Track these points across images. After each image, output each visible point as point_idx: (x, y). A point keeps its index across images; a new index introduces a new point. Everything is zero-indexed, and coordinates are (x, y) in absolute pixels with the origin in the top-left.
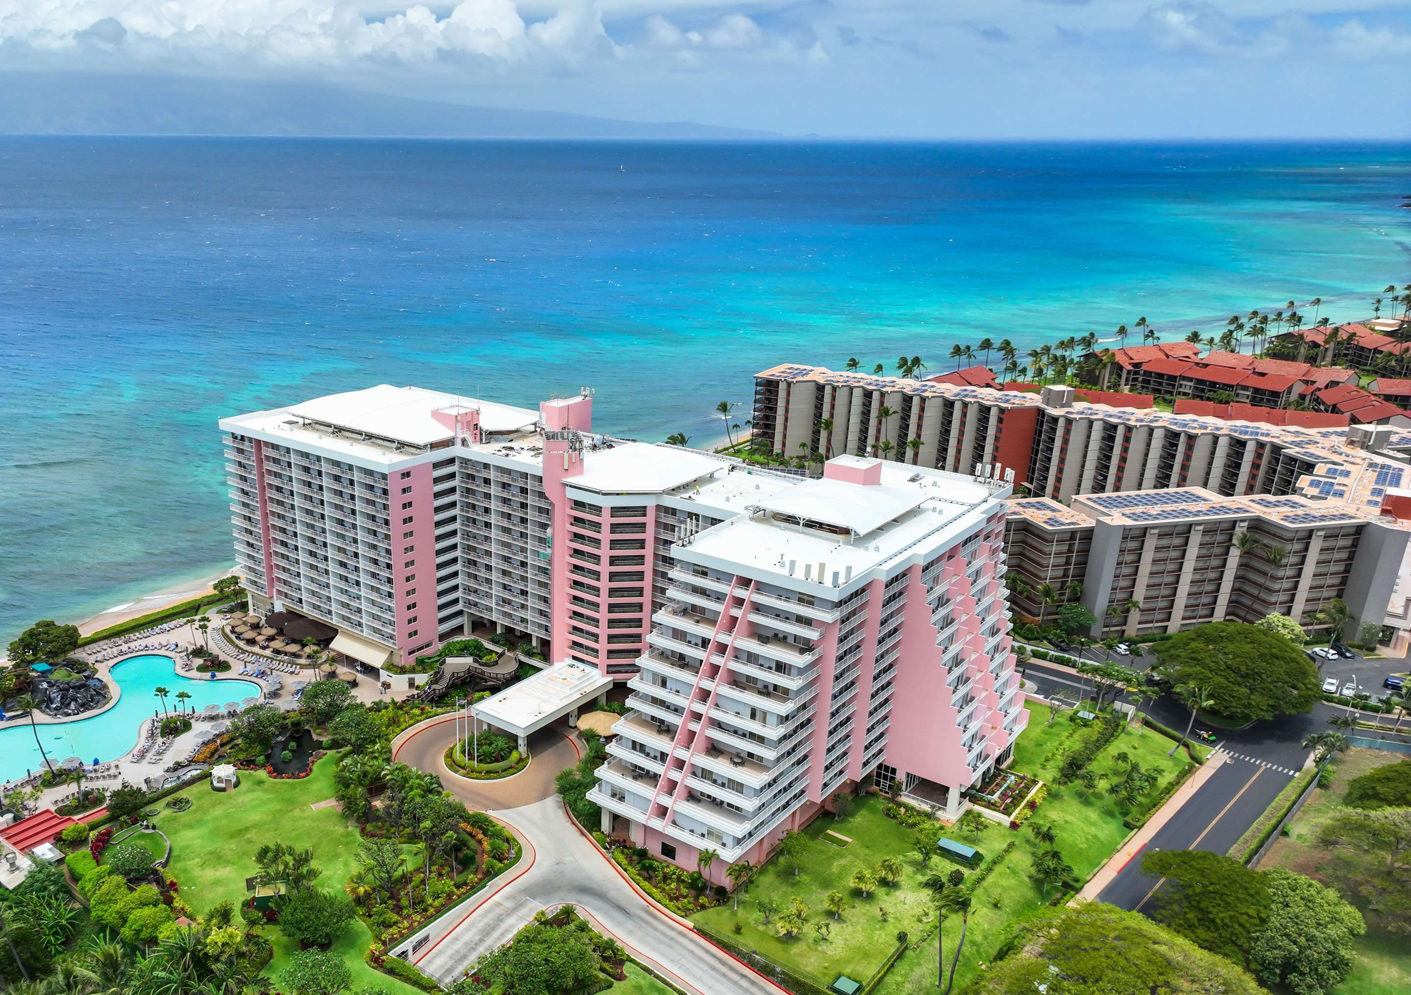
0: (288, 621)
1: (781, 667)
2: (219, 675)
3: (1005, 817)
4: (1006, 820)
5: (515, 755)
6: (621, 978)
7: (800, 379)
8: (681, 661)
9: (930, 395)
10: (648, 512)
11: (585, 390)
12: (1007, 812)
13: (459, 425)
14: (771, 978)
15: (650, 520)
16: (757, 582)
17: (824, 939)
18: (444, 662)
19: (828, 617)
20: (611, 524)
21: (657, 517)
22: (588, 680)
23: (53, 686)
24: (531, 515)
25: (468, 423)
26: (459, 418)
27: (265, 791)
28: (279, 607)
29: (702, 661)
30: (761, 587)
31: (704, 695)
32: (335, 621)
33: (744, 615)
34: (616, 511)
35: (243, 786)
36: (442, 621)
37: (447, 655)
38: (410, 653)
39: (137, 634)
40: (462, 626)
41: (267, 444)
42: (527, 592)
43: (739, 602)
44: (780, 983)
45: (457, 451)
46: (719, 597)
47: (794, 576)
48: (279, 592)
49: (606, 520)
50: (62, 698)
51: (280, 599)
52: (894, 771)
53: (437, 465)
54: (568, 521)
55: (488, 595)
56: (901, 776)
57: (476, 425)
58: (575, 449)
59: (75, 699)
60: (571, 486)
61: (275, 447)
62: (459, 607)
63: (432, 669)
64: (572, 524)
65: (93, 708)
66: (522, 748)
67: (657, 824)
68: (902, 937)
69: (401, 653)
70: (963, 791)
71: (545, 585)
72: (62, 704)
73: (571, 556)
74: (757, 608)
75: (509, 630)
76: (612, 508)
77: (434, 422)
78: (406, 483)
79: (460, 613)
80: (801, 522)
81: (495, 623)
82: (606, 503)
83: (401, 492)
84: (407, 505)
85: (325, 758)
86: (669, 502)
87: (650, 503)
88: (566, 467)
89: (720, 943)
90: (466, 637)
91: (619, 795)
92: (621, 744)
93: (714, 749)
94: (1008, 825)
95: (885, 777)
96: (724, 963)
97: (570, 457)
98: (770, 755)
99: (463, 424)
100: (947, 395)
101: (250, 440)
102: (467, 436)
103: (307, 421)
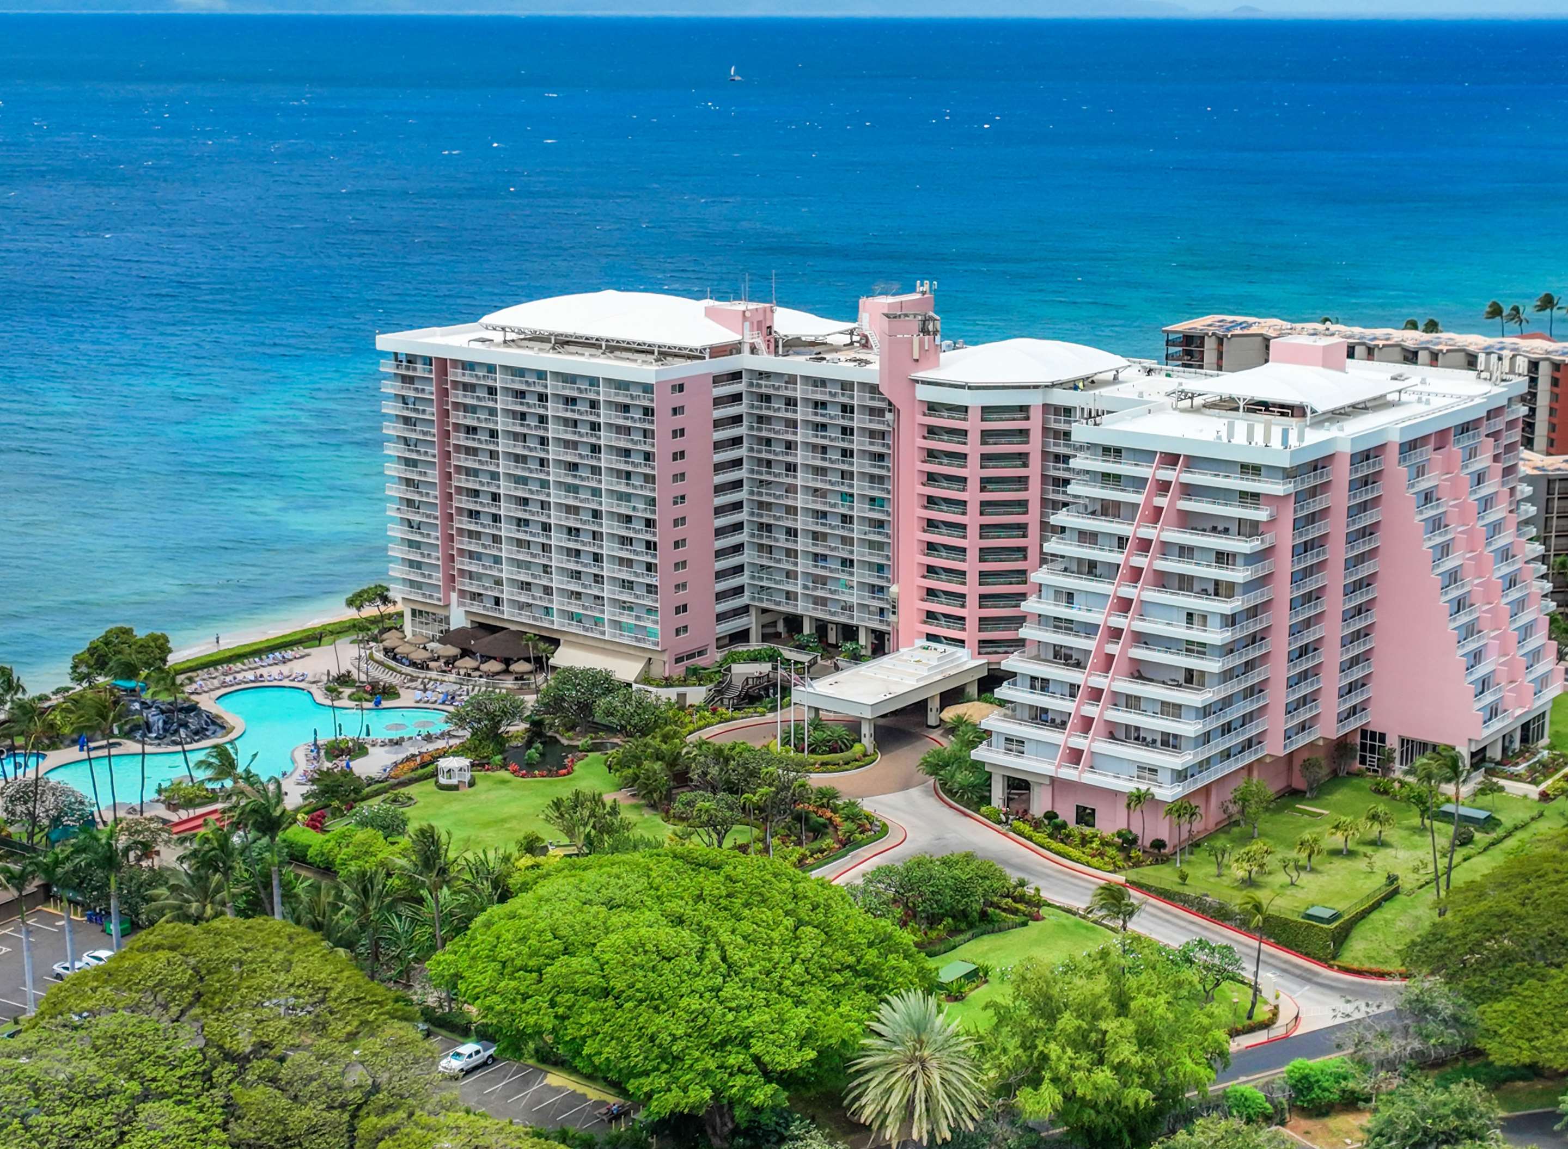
0: (476, 639)
1: (1223, 558)
2: (385, 704)
3: (1533, 787)
4: (1533, 791)
5: (857, 748)
6: (1037, 918)
7: (1238, 331)
8: (1091, 568)
9: (1445, 348)
10: (1032, 413)
11: (922, 285)
12: (1534, 782)
13: (747, 324)
14: (1227, 923)
15: (1035, 424)
16: (1186, 457)
17: (1292, 884)
18: (729, 669)
19: (1277, 488)
20: (982, 431)
21: (1045, 421)
22: (952, 661)
23: (150, 707)
24: (858, 443)
25: (759, 323)
26: (748, 314)
27: (512, 789)
28: (458, 619)
29: (1119, 566)
30: (1193, 462)
31: (1125, 605)
32: (557, 623)
33: (1172, 503)
34: (987, 411)
35: (480, 785)
36: (721, 617)
37: (734, 661)
38: (679, 660)
39: (239, 664)
40: (748, 630)
41: (455, 362)
42: (852, 561)
43: (1164, 487)
44: (1240, 927)
45: (745, 361)
46: (1138, 483)
47: (1233, 441)
48: (462, 593)
49: (973, 424)
50: (165, 722)
51: (464, 605)
52: (1382, 737)
53: (718, 380)
54: (919, 432)
55: (790, 575)
56: (1392, 742)
57: (770, 327)
58: (928, 333)
59: (185, 725)
60: (923, 382)
61: (468, 366)
62: (744, 600)
63: (711, 681)
64: (924, 438)
65: (208, 737)
66: (867, 741)
67: (1069, 773)
68: (1392, 879)
69: (665, 657)
70: (1474, 750)
71: (880, 546)
72: (165, 730)
73: (923, 484)
74: (1189, 491)
75: (821, 627)
76: (983, 408)
77: (708, 322)
78: (678, 399)
79: (745, 609)
80: (1241, 404)
81: (802, 617)
82: (973, 400)
83: (671, 412)
84: (679, 433)
85: (586, 759)
86: (1061, 398)
87: (1034, 400)
88: (916, 356)
89: (1161, 894)
90: (755, 644)
91: (1015, 744)
92: (1015, 684)
93: (1139, 672)
94: (1537, 797)
95: (1373, 749)
96: (1167, 912)
97: (921, 344)
98: (1213, 666)
99: (752, 323)
100: (1472, 348)
101: (428, 361)
102: (760, 342)
103: (514, 336)
